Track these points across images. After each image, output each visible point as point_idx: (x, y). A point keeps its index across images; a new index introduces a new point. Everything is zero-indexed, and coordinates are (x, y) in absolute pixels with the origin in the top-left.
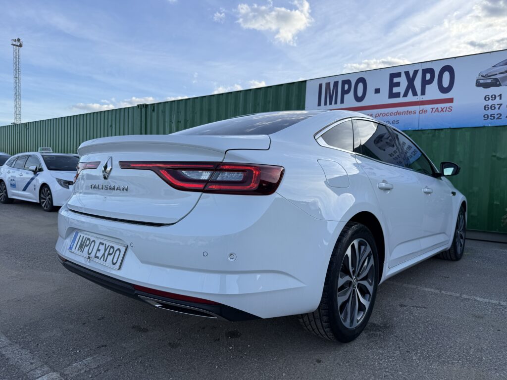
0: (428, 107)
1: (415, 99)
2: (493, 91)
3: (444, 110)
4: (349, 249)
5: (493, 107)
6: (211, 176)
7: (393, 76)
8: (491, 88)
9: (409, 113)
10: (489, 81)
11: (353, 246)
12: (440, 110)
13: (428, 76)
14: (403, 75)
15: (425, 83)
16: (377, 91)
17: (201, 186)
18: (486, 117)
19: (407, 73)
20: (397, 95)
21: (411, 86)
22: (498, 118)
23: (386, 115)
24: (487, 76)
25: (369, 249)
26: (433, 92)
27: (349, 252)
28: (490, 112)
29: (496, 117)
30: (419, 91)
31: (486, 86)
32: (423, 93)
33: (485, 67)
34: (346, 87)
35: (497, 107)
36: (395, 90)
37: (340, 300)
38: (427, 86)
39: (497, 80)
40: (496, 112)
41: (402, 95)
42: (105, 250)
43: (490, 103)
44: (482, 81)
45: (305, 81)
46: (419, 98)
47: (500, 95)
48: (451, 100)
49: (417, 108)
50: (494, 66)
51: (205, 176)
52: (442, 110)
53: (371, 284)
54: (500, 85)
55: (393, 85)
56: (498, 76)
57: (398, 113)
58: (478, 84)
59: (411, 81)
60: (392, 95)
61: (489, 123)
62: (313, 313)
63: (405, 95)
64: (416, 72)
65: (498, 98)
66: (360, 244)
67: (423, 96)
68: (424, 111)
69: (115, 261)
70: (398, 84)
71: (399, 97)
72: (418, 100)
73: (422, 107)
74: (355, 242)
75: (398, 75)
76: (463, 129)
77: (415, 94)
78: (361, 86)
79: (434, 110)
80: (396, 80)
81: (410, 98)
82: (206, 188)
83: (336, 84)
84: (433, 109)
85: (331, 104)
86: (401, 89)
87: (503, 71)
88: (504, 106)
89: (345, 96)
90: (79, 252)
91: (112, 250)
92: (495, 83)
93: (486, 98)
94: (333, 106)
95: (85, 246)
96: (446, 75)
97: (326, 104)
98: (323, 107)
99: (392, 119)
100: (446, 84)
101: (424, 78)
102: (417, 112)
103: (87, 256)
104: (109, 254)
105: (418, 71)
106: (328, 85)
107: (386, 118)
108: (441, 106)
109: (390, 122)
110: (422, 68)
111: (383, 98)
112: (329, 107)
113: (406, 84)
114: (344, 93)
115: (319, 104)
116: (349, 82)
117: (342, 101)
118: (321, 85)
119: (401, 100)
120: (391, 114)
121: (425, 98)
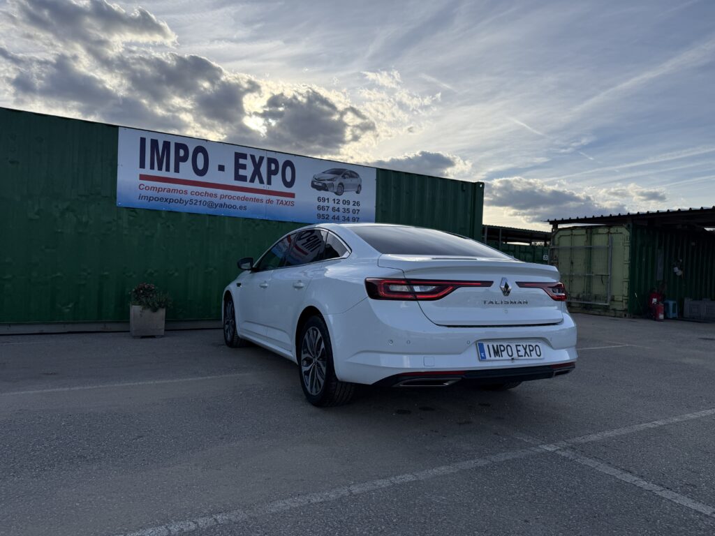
0: (274, 198)
1: (261, 187)
2: (323, 194)
3: (288, 204)
5: (323, 208)
7: (238, 156)
8: (322, 191)
9: (256, 200)
10: (320, 185)
12: (284, 203)
14: (249, 157)
15: (271, 173)
16: (221, 168)
18: (318, 216)
19: (253, 157)
20: (244, 178)
21: (257, 172)
23: (233, 198)
24: (319, 180)
26: (277, 184)
28: (321, 212)
29: (325, 217)
30: (265, 180)
31: (319, 188)
32: (269, 183)
33: (318, 172)
34: (182, 153)
35: (326, 208)
36: (242, 172)
38: (272, 176)
39: (325, 184)
40: (325, 212)
41: (249, 179)
42: (525, 349)
43: (322, 204)
44: (315, 183)
45: (117, 127)
46: (265, 187)
47: (328, 199)
48: (292, 195)
49: (264, 197)
50: (323, 172)
52: (286, 203)
54: (327, 190)
55: (238, 166)
56: (327, 182)
57: (245, 199)
58: (313, 186)
59: (257, 166)
60: (238, 177)
63: (252, 180)
64: (261, 159)
65: (327, 201)
67: (268, 186)
68: (269, 201)
70: (244, 167)
71: (246, 180)
72: (265, 189)
73: (269, 197)
75: (244, 157)
77: (261, 182)
78: (201, 156)
79: (279, 202)
80: (242, 161)
81: (256, 185)
83: (167, 144)
84: (278, 200)
85: (159, 169)
86: (248, 172)
87: (330, 178)
88: (330, 209)
89: (181, 164)
90: (497, 358)
91: (531, 348)
92: (324, 188)
93: (319, 199)
94: (163, 174)
95: (501, 351)
96: (288, 170)
97: (152, 167)
98: (147, 171)
99: (238, 203)
100: (289, 179)
101: (269, 167)
102: (264, 201)
103: (510, 358)
104: (530, 351)
105: (263, 158)
106: (154, 143)
107: (232, 202)
108: (285, 199)
109: (238, 207)
110: (267, 156)
111: (228, 178)
112: (156, 173)
113: (253, 168)
114: (179, 160)
115: (142, 165)
116: (185, 148)
117: (177, 170)
118: (143, 140)
119: (247, 184)
120: (238, 198)
121: (271, 188)
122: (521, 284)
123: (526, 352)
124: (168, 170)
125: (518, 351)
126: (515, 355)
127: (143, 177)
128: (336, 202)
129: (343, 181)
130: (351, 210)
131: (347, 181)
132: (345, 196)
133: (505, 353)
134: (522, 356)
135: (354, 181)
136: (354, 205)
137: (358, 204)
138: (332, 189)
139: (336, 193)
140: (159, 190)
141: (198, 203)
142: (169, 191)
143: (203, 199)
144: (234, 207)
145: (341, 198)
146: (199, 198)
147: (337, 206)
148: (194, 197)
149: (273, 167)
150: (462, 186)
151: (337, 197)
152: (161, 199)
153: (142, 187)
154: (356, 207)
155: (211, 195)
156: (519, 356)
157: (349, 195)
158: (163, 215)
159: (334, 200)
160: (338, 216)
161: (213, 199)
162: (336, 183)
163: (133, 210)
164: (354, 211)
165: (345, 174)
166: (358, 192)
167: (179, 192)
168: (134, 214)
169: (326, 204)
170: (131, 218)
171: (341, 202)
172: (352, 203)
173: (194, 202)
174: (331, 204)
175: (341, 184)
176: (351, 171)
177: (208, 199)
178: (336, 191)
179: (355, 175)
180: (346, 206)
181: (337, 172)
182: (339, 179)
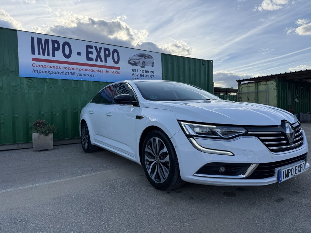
0: (109, 70)
1: (102, 64)
2: (134, 67)
3: (117, 73)
5: (135, 75)
7: (88, 47)
8: (134, 66)
9: (99, 71)
10: (133, 62)
12: (115, 72)
14: (94, 47)
15: (106, 56)
16: (79, 54)
18: (133, 79)
19: (96, 48)
20: (92, 59)
21: (98, 56)
23: (86, 70)
24: (132, 60)
26: (110, 62)
30: (103, 60)
31: (133, 64)
32: (106, 61)
33: (132, 55)
34: (56, 45)
35: (137, 75)
36: (90, 56)
38: (107, 58)
39: (135, 62)
40: (136, 77)
41: (94, 59)
43: (134, 73)
44: (130, 62)
47: (138, 70)
48: (119, 68)
49: (104, 69)
52: (116, 72)
54: (137, 65)
55: (88, 53)
56: (136, 61)
57: (93, 70)
58: (130, 63)
59: (99, 52)
60: (89, 59)
63: (96, 60)
64: (101, 48)
65: (137, 71)
68: (107, 72)
70: (91, 53)
71: (93, 61)
72: (104, 65)
73: (106, 69)
75: (91, 47)
77: (101, 61)
78: (67, 47)
79: (112, 72)
80: (90, 50)
81: (99, 63)
84: (111, 71)
85: (44, 55)
86: (94, 56)
87: (138, 59)
88: (139, 75)
89: (56, 52)
92: (135, 64)
93: (133, 70)
94: (46, 57)
96: (116, 54)
97: (39, 54)
98: (36, 56)
99: (90, 73)
100: (116, 59)
101: (105, 53)
102: (104, 72)
106: (39, 40)
107: (86, 73)
108: (115, 70)
109: (89, 75)
110: (104, 46)
111: (83, 59)
112: (41, 57)
113: (96, 54)
114: (54, 49)
115: (33, 53)
116: (58, 43)
117: (54, 55)
118: (32, 39)
119: (94, 63)
120: (89, 70)
121: (107, 64)
124: (48, 55)
127: (34, 60)
128: (142, 71)
129: (144, 60)
130: (150, 76)
131: (147, 60)
132: (146, 68)
135: (150, 60)
136: (151, 73)
138: (139, 64)
139: (142, 67)
140: (44, 67)
141: (67, 74)
142: (50, 67)
143: (70, 71)
144: (88, 75)
145: (144, 69)
146: (67, 71)
147: (142, 74)
148: (65, 70)
149: (107, 53)
150: (203, 62)
151: (142, 69)
152: (46, 72)
153: (34, 65)
154: (152, 74)
155: (74, 69)
157: (148, 68)
158: (48, 81)
159: (141, 70)
161: (75, 71)
162: (141, 61)
163: (30, 78)
165: (146, 56)
166: (152, 66)
167: (56, 67)
168: (30, 81)
169: (136, 73)
170: (29, 83)
171: (144, 72)
172: (150, 72)
173: (65, 73)
174: (139, 73)
175: (144, 62)
176: (148, 55)
177: (73, 71)
178: (141, 66)
179: (151, 57)
180: (147, 74)
181: (142, 55)
182: (143, 59)
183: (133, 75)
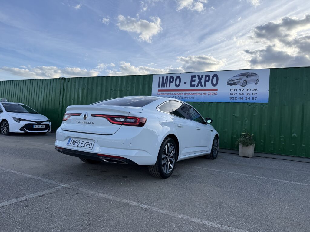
0: (207, 92)
1: (201, 88)
2: (234, 87)
3: (214, 94)
4: (166, 146)
5: (233, 94)
6: (124, 120)
7: (192, 77)
9: (199, 94)
10: (232, 83)
11: (168, 145)
12: (212, 94)
13: (207, 78)
14: (197, 77)
15: (206, 81)
16: (185, 83)
17: (121, 123)
18: (231, 98)
19: (198, 76)
20: (194, 86)
21: (200, 82)
22: (235, 99)
23: (189, 94)
24: (231, 81)
25: (173, 147)
26: (209, 85)
27: (166, 147)
28: (232, 96)
29: (235, 98)
30: (203, 85)
31: (231, 85)
32: (205, 86)
33: (231, 77)
34: (172, 80)
35: (235, 94)
36: (193, 83)
37: (163, 162)
38: (207, 83)
39: (235, 82)
40: (235, 96)
41: (196, 86)
42: (85, 144)
43: (232, 92)
44: (229, 83)
45: (153, 75)
46: (203, 88)
47: (237, 89)
48: (216, 90)
49: (203, 92)
50: (235, 76)
51: (122, 120)
52: (213, 94)
53: (174, 160)
54: (236, 85)
55: (192, 81)
56: (236, 81)
57: (194, 94)
58: (228, 84)
59: (200, 80)
60: (192, 85)
61: (232, 101)
62: (154, 166)
63: (198, 86)
64: (202, 76)
65: (236, 90)
66: (170, 145)
67: (205, 87)
68: (206, 94)
69: (90, 147)
70: (194, 81)
73: (205, 92)
74: (169, 144)
75: (195, 76)
76: (222, 103)
77: (202, 86)
78: (178, 80)
79: (209, 94)
80: (194, 79)
81: (200, 87)
82: (123, 124)
83: (167, 78)
85: (164, 87)
86: (195, 83)
87: (238, 79)
88: (238, 94)
89: (171, 84)
90: (73, 145)
91: (88, 143)
92: (235, 84)
93: (231, 90)
94: (165, 88)
95: (76, 143)
96: (215, 78)
98: (160, 88)
99: (191, 96)
100: (215, 83)
101: (205, 79)
102: (202, 94)
103: (77, 146)
104: (87, 145)
105: (203, 75)
106: (163, 78)
107: (189, 96)
108: (212, 92)
109: (191, 98)
110: (205, 74)
111: (188, 86)
112: (163, 88)
113: (198, 81)
114: (171, 82)
115: (159, 87)
116: (173, 78)
117: (170, 86)
118: (160, 78)
119: (195, 88)
120: (191, 94)
121: (206, 88)
122: (93, 115)
123: (85, 145)
124: (167, 87)
125: (82, 144)
126: (79, 146)
127: (159, 91)
128: (242, 90)
129: (246, 79)
130: (251, 94)
131: (250, 78)
132: (248, 87)
133: (76, 144)
134: (82, 146)
135: (254, 78)
136: (253, 91)
137: (256, 90)
138: (239, 84)
139: (242, 86)
140: (163, 94)
141: (176, 98)
142: (167, 94)
143: (178, 96)
144: (190, 98)
145: (245, 88)
147: (242, 92)
151: (242, 88)
153: (159, 94)
154: (255, 92)
155: (181, 94)
156: (81, 146)
157: (251, 86)
159: (240, 89)
160: (243, 98)
162: (242, 81)
164: (253, 94)
165: (248, 75)
166: (256, 84)
167: (170, 94)
169: (235, 92)
171: (245, 90)
172: (252, 90)
174: (238, 92)
175: (245, 81)
176: (252, 73)
177: (180, 96)
178: (242, 85)
179: (255, 75)
180: (248, 92)
181: (243, 75)
182: (244, 78)
183: (230, 94)
